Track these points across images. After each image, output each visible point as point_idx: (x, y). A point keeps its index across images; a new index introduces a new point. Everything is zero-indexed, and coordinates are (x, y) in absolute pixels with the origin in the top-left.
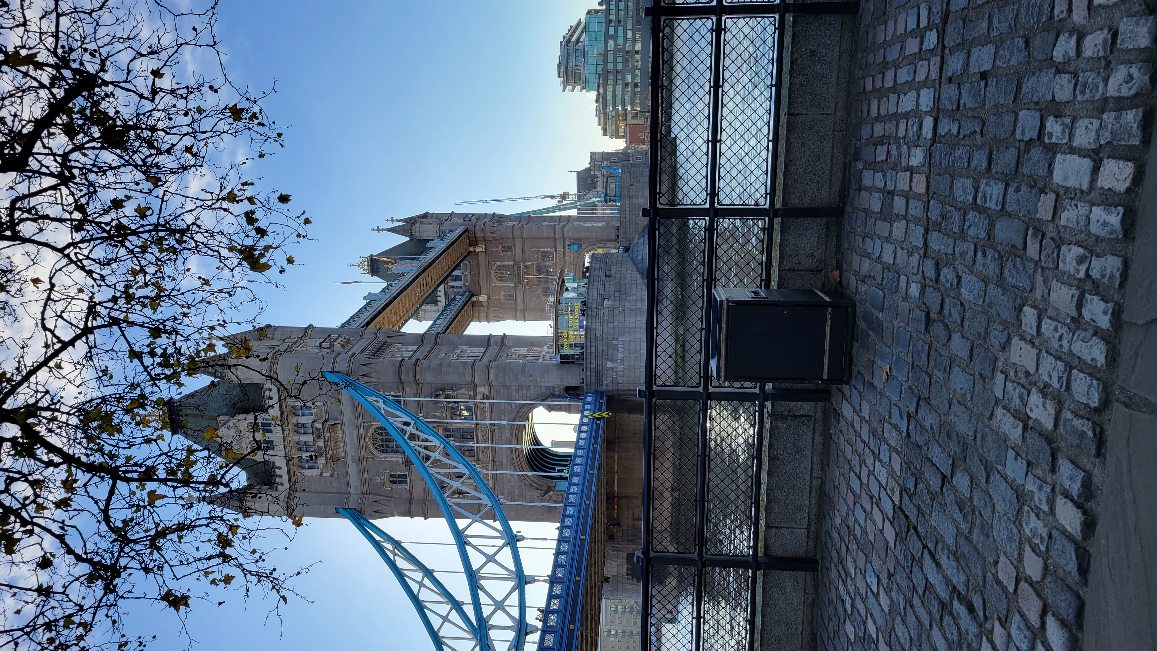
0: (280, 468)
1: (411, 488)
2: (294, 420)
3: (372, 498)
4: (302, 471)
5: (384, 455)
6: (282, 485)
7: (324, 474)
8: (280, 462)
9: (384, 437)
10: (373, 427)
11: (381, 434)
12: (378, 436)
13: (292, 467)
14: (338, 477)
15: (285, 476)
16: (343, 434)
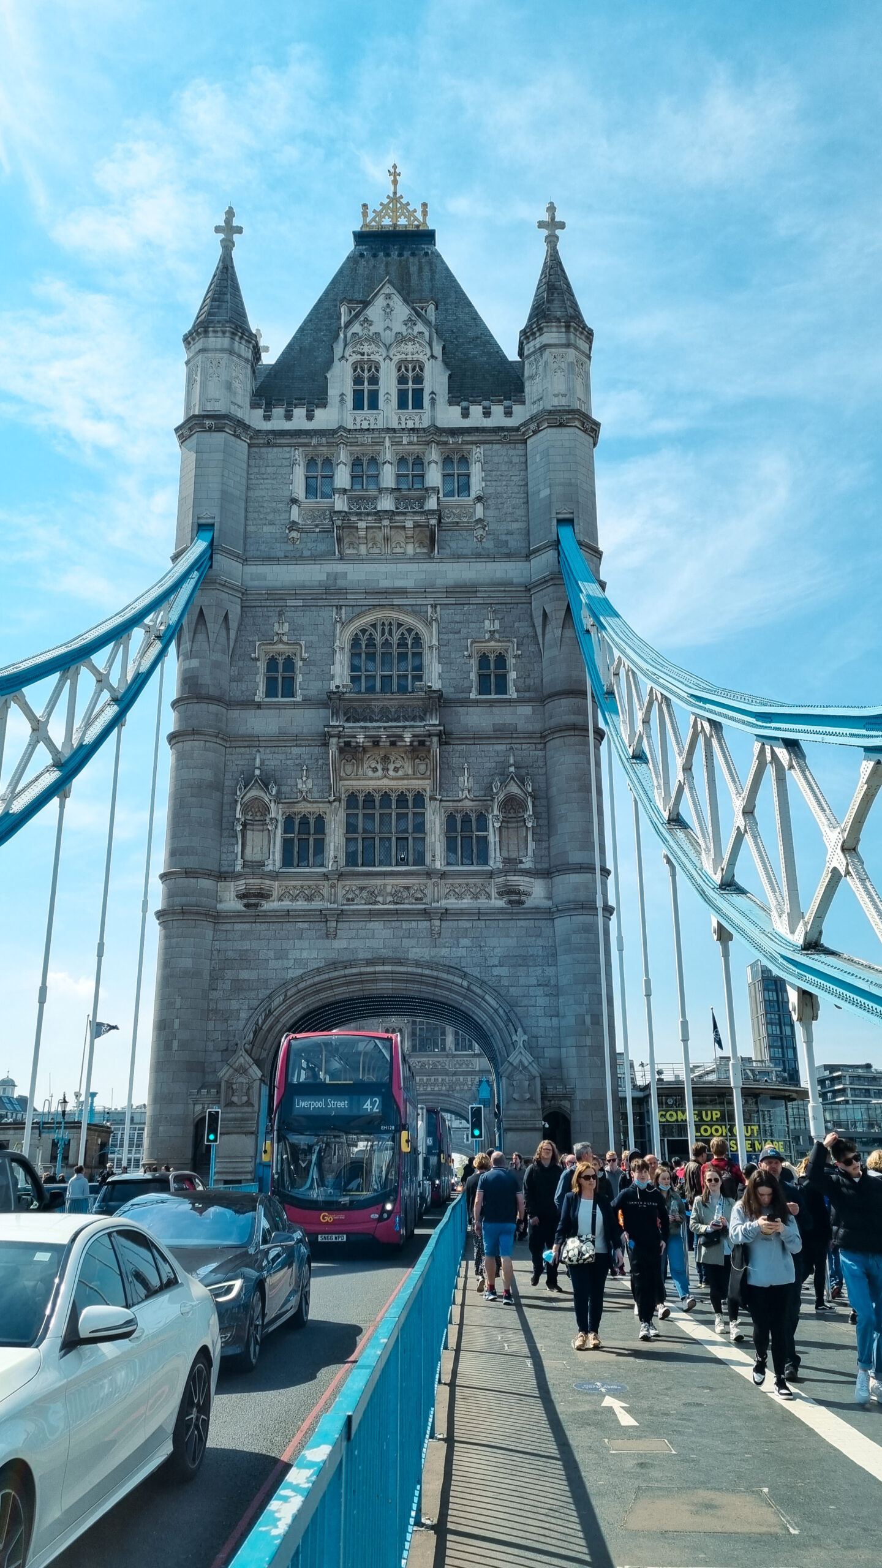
0: (310, 417)
1: (259, 706)
2: (434, 454)
3: (235, 611)
4: (302, 463)
5: (347, 647)
6: (267, 418)
7: (295, 509)
8: (325, 418)
9: (395, 651)
10: (421, 627)
11: (402, 643)
12: (396, 636)
13: (314, 441)
14: (287, 540)
15: (288, 426)
16: (402, 558)
